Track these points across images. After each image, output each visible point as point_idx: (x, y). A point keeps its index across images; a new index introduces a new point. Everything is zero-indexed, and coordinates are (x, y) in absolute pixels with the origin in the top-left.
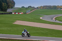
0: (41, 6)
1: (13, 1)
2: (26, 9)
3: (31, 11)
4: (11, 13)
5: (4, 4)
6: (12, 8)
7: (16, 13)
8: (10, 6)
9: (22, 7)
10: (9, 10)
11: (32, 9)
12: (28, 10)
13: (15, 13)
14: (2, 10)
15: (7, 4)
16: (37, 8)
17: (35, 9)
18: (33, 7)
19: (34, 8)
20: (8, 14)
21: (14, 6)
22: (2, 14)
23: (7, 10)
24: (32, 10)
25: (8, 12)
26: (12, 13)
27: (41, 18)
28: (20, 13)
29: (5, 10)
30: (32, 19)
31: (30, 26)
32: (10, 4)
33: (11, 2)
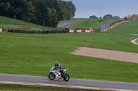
0: (134, 15)
1: (71, 3)
2: (101, 20)
3: (110, 26)
4: (66, 31)
5: (51, 11)
6: (68, 18)
7: (78, 31)
8: (64, 16)
9: (91, 17)
10: (62, 25)
11: (113, 21)
12: (105, 24)
13: (75, 31)
14: (47, 24)
15: (58, 10)
16: (126, 19)
17: (120, 21)
18: (116, 17)
19: (117, 19)
20: (59, 32)
21: (73, 15)
22: (47, 32)
23: (57, 23)
24: (113, 24)
25: (60, 28)
26: (68, 31)
27: (133, 41)
28: (86, 31)
29: (54, 24)
30: (114, 43)
31: (108, 60)
32: (64, 11)
33: (66, 7)
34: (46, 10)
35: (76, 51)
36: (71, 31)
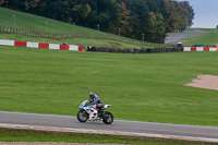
1: (186, 4)
4: (179, 48)
5: (154, 18)
6: (182, 29)
7: (198, 49)
8: (176, 25)
10: (172, 39)
13: (193, 49)
14: (149, 38)
15: (166, 15)
20: (167, 51)
21: (190, 23)
22: (149, 51)
23: (164, 37)
25: (169, 45)
26: (182, 50)
28: (211, 49)
29: (160, 38)
32: (176, 16)
33: (179, 10)
34: (147, 16)
35: (194, 80)
36: (187, 49)
